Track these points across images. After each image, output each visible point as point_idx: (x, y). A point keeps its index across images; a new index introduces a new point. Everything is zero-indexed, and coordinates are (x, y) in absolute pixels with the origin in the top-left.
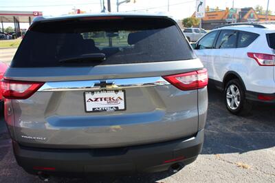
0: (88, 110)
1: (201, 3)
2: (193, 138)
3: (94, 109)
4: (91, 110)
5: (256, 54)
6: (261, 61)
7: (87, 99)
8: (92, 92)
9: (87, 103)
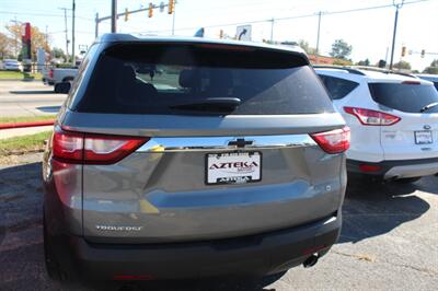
0: (210, 181)
1: (245, 31)
2: (334, 219)
3: (218, 179)
4: (215, 181)
5: (357, 109)
6: (364, 118)
7: (210, 165)
8: (219, 154)
9: (210, 171)
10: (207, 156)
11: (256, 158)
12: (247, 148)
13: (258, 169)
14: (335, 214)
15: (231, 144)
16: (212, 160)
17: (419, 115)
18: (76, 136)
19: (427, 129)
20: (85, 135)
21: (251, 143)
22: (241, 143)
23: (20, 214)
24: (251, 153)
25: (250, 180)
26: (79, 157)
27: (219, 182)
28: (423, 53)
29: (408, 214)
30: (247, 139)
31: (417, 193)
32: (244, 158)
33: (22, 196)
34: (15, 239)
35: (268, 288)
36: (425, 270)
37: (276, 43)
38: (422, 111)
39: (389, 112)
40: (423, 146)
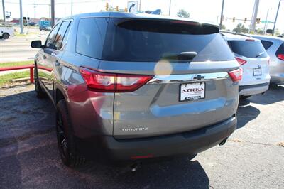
0: (181, 99)
1: (133, 5)
2: (234, 118)
3: (186, 98)
4: (184, 99)
7: (182, 90)
8: (186, 84)
9: (182, 94)
10: (180, 85)
11: (203, 85)
12: (202, 80)
13: (203, 92)
14: (234, 116)
15: (195, 78)
16: (183, 87)
17: (256, 59)
18: (110, 76)
19: (259, 67)
20: (117, 75)
21: (203, 77)
22: (199, 78)
23: (21, 129)
24: (201, 83)
25: (200, 98)
26: (113, 88)
27: (186, 100)
28: (234, 19)
29: (250, 116)
30: (202, 75)
31: (251, 104)
32: (197, 86)
33: (15, 118)
34: (25, 145)
35: (193, 160)
36: (269, 145)
37: (143, 12)
38: (256, 57)
39: (240, 58)
40: (257, 77)
